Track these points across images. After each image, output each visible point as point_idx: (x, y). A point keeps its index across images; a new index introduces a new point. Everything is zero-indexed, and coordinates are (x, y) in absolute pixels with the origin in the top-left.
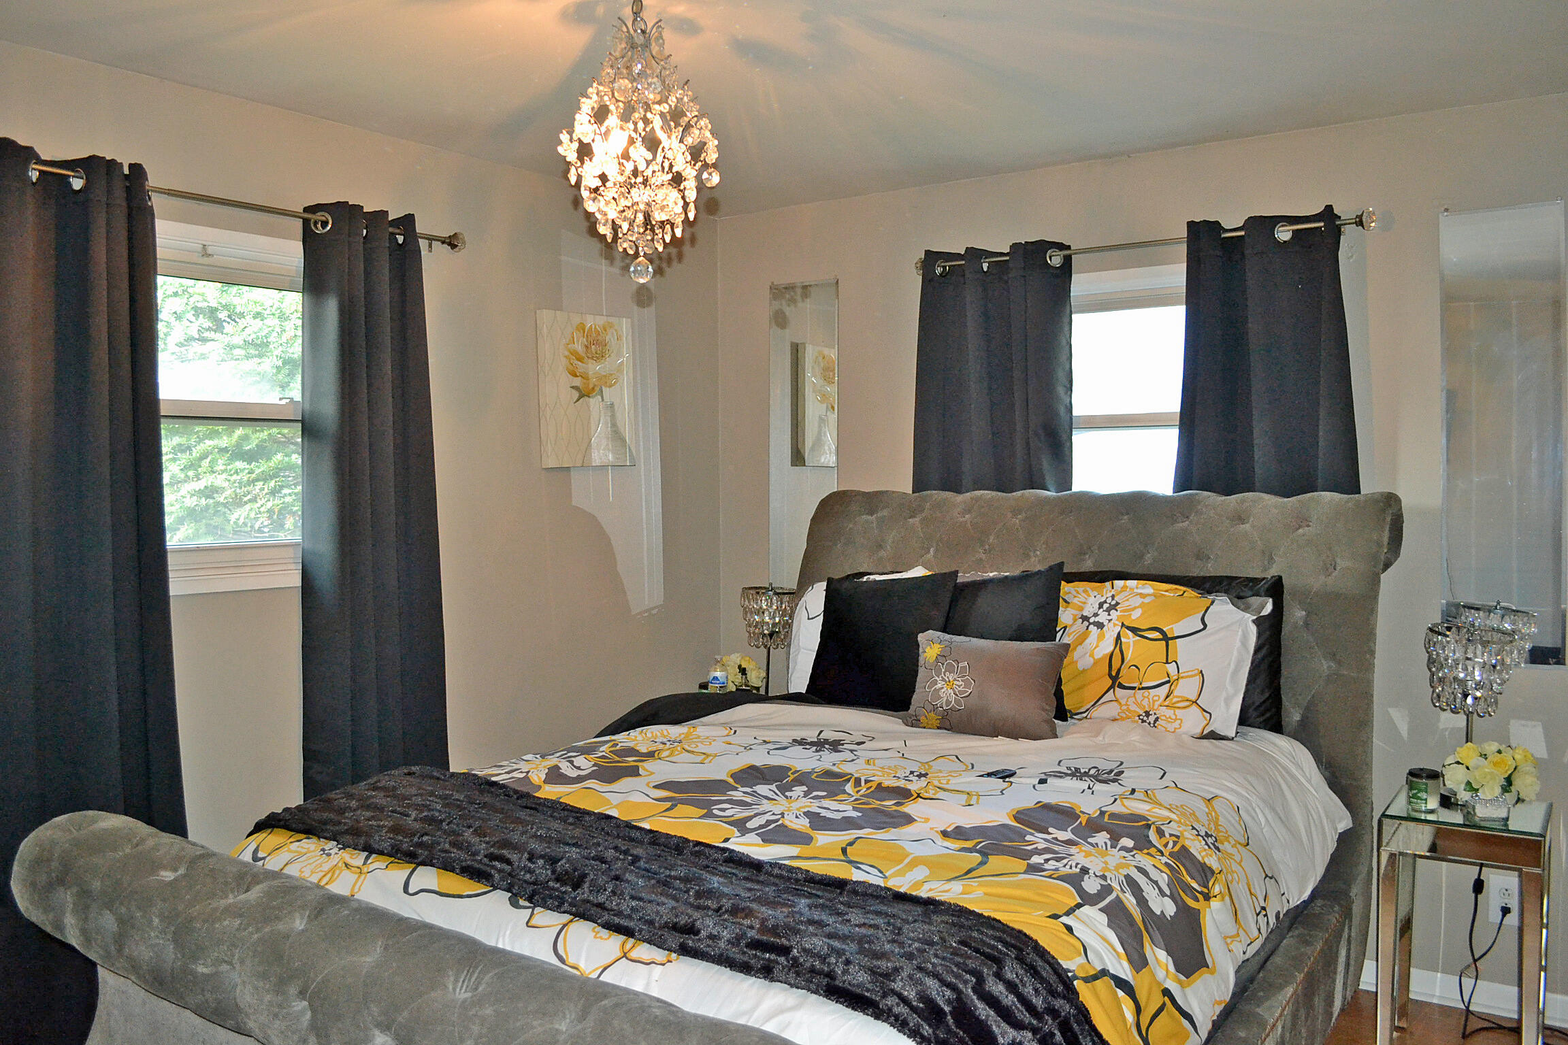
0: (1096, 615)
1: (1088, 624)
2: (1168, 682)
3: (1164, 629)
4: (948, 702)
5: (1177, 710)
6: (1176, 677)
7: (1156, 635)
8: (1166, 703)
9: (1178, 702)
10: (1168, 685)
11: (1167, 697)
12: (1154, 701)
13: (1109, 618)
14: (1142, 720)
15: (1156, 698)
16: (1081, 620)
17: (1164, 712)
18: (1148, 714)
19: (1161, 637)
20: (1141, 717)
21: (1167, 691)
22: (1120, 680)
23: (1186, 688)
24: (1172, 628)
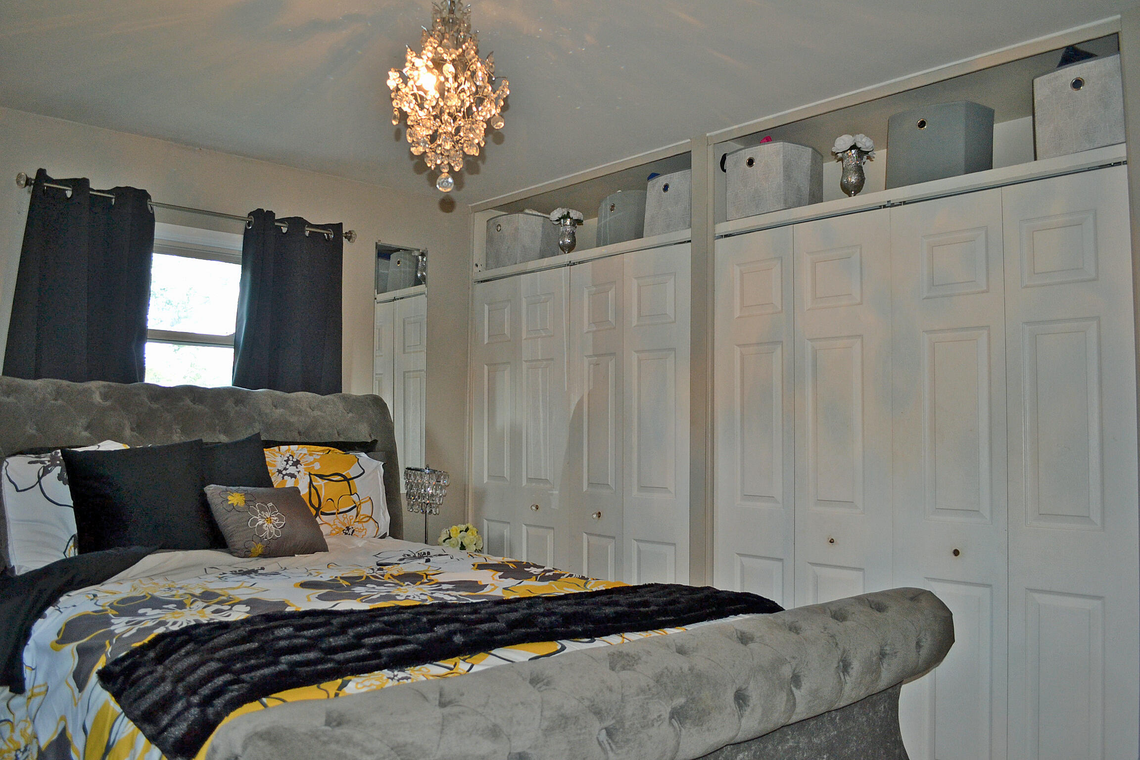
0: (285, 469)
1: (282, 475)
2: (355, 507)
3: (344, 474)
4: (271, 534)
5: (363, 524)
6: (359, 503)
7: (339, 478)
8: (357, 520)
9: (363, 518)
10: (356, 508)
11: (357, 516)
12: (350, 520)
13: (298, 470)
14: (345, 533)
15: (351, 518)
16: (278, 473)
17: (357, 526)
18: (348, 529)
19: (343, 479)
20: (345, 531)
21: (356, 512)
22: (321, 510)
23: (365, 510)
24: (348, 472)
